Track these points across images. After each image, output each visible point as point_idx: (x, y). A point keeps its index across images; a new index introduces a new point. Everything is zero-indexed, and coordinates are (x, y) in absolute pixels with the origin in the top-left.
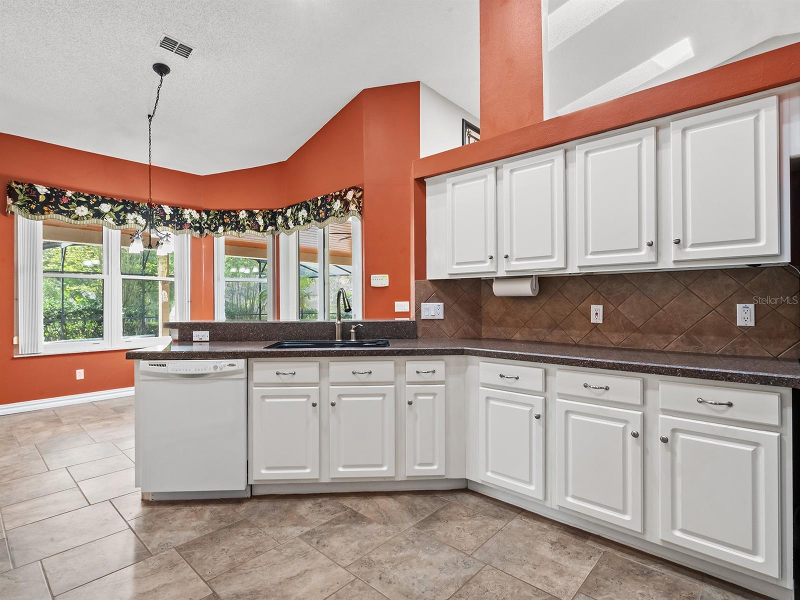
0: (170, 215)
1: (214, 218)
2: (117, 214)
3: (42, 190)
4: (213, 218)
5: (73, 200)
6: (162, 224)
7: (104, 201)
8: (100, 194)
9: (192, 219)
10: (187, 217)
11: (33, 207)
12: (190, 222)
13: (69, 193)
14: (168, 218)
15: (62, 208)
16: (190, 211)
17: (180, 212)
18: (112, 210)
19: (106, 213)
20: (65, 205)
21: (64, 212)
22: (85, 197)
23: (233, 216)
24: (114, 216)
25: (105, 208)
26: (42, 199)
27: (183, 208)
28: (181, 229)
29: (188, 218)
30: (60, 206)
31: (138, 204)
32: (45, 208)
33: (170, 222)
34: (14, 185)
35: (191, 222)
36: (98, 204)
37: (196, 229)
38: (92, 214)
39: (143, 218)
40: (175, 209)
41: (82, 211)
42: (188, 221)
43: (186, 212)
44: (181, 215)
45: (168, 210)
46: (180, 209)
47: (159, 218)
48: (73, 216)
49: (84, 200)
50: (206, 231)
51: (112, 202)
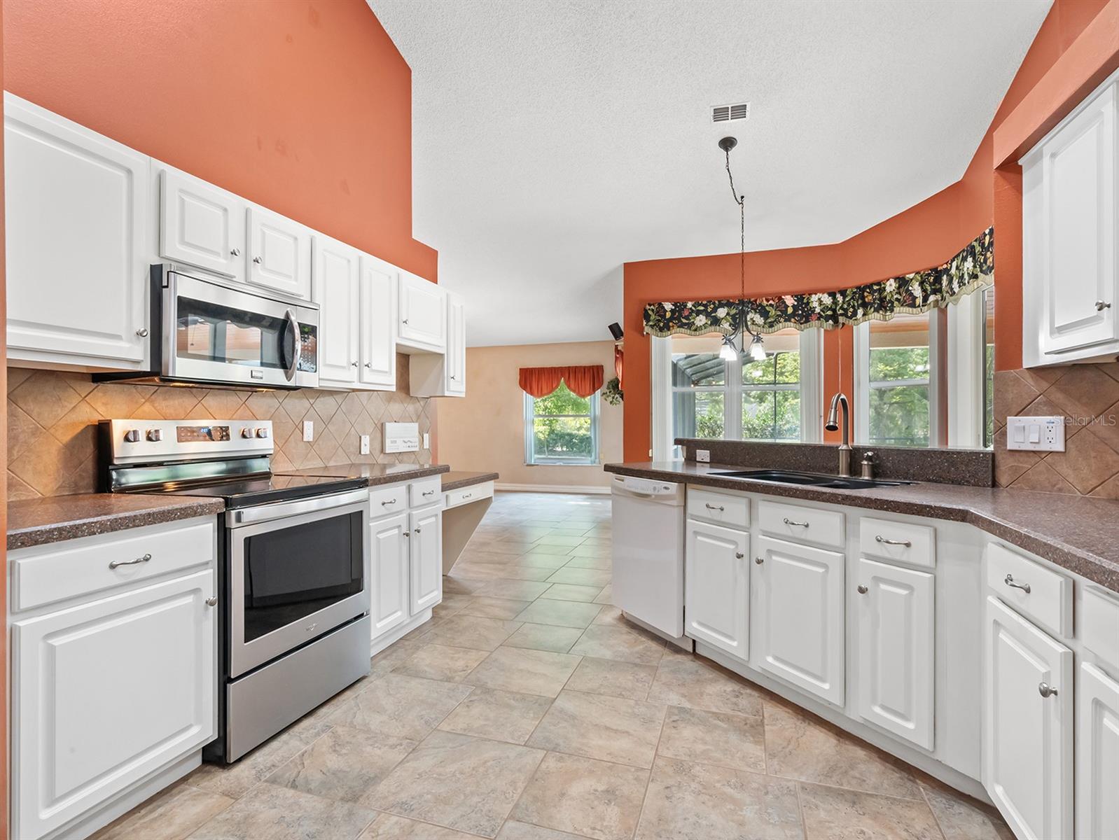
0: (794, 306)
1: (852, 298)
2: (733, 317)
3: (668, 306)
4: (850, 300)
5: (693, 311)
6: (782, 320)
7: (721, 305)
8: (715, 298)
9: (822, 307)
10: (815, 304)
11: (662, 324)
12: (819, 311)
13: (690, 305)
14: (790, 310)
15: (684, 321)
16: (819, 295)
17: (805, 301)
18: (728, 314)
19: (722, 319)
20: (686, 318)
21: (686, 324)
22: (704, 305)
23: (875, 291)
24: (731, 320)
25: (722, 312)
26: (668, 315)
27: (810, 294)
28: (807, 321)
29: (817, 305)
30: (682, 320)
31: (756, 301)
32: (671, 324)
33: (794, 314)
34: (648, 307)
35: (821, 310)
36: (715, 310)
37: (827, 318)
38: (709, 322)
39: (761, 317)
40: (800, 297)
41: (700, 320)
42: (816, 309)
43: (814, 298)
44: (808, 303)
45: (790, 301)
46: (806, 296)
47: (780, 313)
48: (693, 328)
49: (702, 308)
50: (841, 319)
51: (729, 304)
